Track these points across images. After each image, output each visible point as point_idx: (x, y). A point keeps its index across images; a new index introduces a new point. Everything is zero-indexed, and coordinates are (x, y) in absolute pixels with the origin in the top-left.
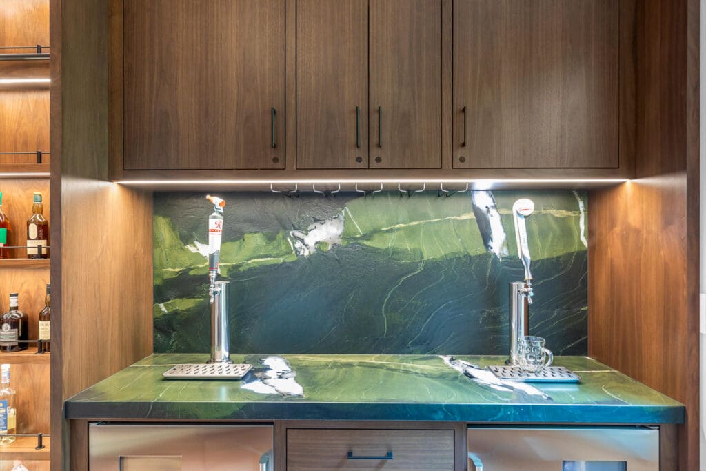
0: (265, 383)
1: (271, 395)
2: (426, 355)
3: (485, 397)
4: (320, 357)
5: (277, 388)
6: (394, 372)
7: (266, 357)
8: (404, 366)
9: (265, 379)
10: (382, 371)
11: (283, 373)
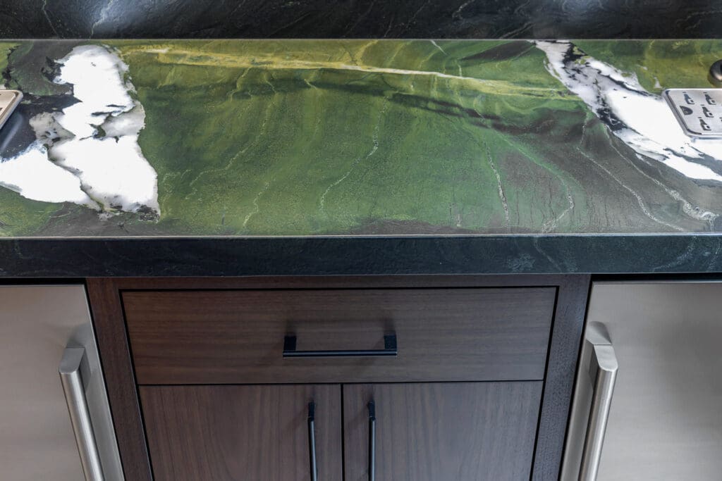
0: (54, 159)
1: (68, 205)
2: (502, 41)
3: (650, 205)
4: (218, 49)
5: (88, 180)
6: (414, 111)
7: (66, 52)
8: (443, 87)
9: (57, 140)
10: (382, 104)
11: (109, 118)
